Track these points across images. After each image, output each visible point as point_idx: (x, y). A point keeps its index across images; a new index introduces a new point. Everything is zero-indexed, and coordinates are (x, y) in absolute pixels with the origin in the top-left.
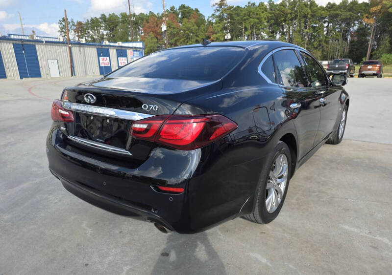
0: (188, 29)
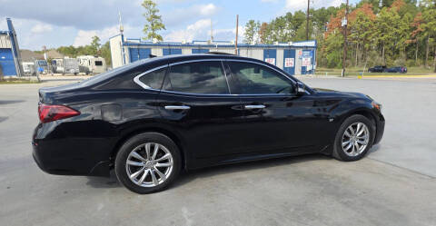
0: (386, 19)
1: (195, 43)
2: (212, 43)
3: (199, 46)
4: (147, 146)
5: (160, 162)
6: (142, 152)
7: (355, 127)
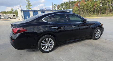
1: (41, 10)
2: (46, 10)
3: (43, 11)
4: (47, 39)
5: (50, 43)
6: (45, 41)
7: (98, 31)
